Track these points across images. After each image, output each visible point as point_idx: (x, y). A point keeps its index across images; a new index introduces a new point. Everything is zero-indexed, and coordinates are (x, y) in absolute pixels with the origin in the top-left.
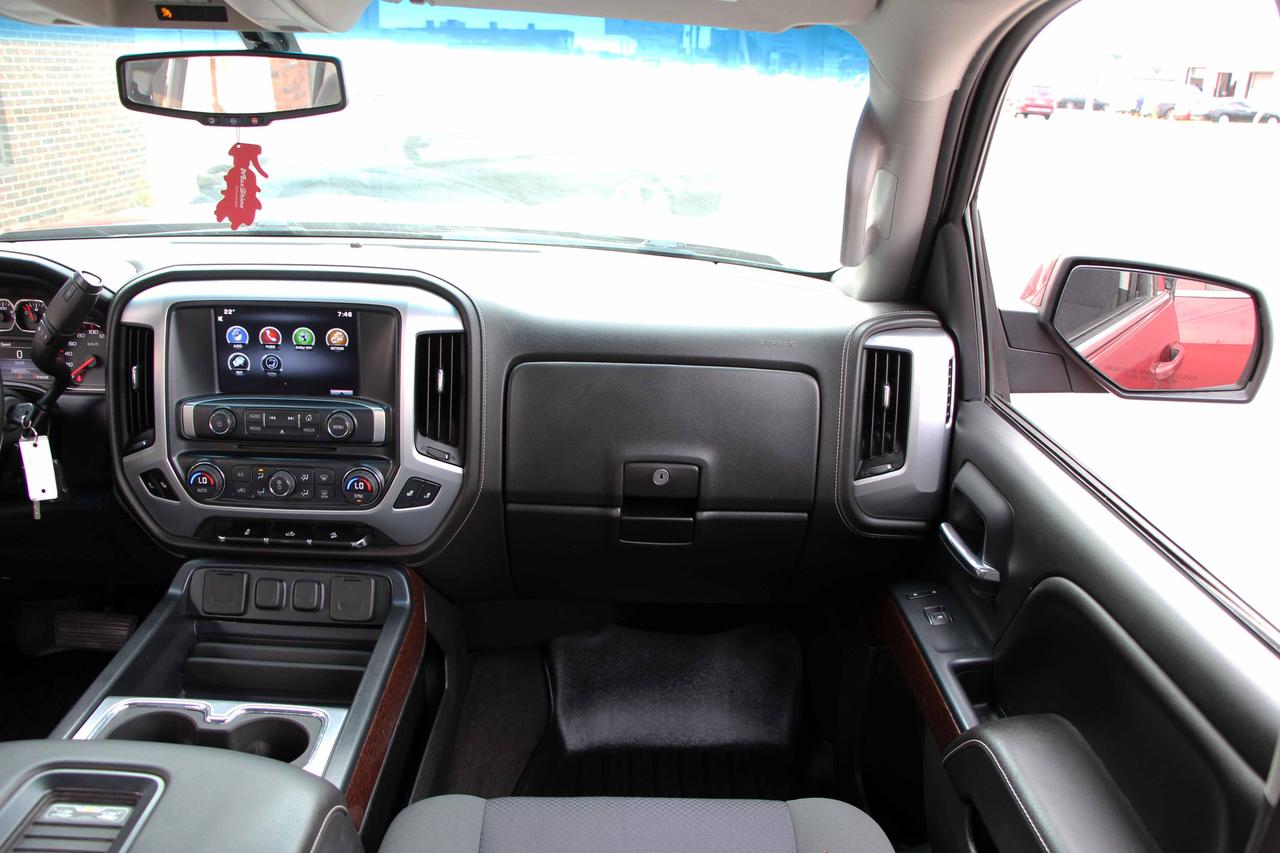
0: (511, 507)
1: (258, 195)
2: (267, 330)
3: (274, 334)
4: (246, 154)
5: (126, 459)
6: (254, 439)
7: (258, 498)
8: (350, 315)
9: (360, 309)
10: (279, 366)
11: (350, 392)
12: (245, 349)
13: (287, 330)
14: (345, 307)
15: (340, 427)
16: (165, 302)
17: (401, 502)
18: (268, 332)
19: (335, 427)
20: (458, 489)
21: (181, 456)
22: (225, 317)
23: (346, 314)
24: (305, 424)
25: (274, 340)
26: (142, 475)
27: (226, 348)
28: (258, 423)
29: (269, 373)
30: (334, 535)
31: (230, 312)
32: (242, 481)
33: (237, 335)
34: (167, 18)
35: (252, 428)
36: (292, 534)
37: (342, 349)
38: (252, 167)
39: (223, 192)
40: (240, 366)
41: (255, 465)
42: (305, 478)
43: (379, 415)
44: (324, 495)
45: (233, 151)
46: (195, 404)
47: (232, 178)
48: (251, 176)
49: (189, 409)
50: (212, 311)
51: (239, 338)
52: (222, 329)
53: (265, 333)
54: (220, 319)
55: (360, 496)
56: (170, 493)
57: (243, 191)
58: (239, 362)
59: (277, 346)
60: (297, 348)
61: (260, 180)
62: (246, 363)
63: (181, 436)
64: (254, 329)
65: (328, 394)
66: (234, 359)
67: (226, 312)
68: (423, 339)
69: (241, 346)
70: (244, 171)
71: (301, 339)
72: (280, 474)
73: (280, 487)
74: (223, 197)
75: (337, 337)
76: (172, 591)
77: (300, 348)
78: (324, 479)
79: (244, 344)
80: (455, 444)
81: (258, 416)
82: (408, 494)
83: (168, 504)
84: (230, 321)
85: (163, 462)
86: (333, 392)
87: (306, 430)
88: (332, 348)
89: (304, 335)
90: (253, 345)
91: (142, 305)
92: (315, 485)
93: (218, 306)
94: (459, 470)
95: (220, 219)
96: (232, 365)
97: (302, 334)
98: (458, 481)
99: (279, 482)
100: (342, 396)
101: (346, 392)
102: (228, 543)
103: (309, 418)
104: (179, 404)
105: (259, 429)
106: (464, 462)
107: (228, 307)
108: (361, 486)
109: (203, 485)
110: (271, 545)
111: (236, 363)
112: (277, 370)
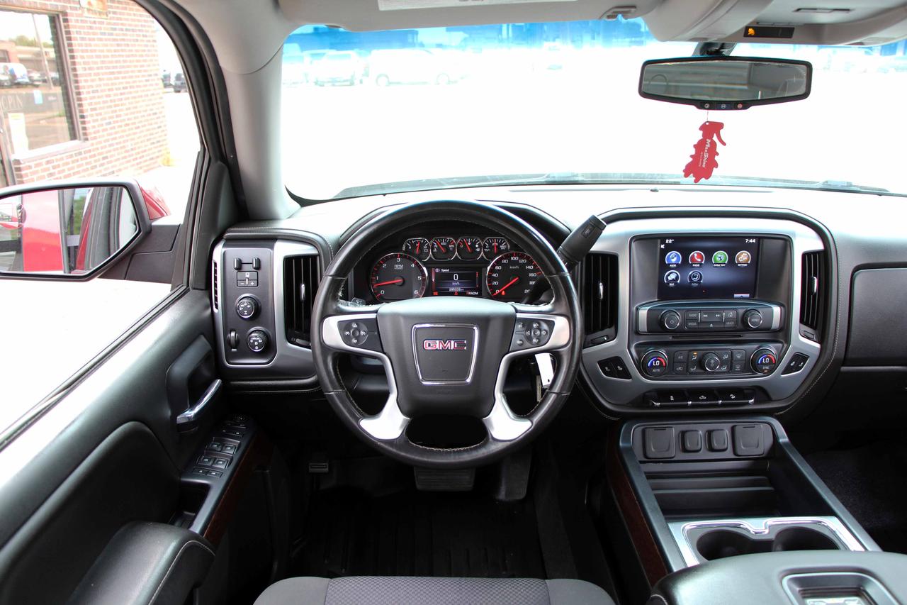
0: (844, 369)
1: (717, 158)
2: (695, 254)
4: (711, 129)
5: (585, 351)
6: (693, 331)
7: (691, 373)
8: (754, 241)
9: (761, 238)
10: (701, 279)
11: (748, 295)
12: (678, 267)
13: (709, 253)
14: (750, 236)
15: (756, 320)
16: (626, 235)
17: (788, 369)
18: (696, 255)
19: (753, 320)
20: (817, 357)
21: (636, 346)
22: (667, 245)
23: (751, 241)
24: (728, 319)
25: (699, 260)
26: (599, 362)
27: (664, 267)
28: (695, 320)
29: (693, 284)
30: (733, 397)
31: (670, 241)
32: (681, 362)
33: (674, 257)
34: (751, 36)
35: (690, 324)
36: (703, 397)
37: (746, 265)
38: (715, 138)
39: (692, 156)
40: (673, 280)
41: (690, 351)
42: (726, 357)
43: (777, 310)
44: (738, 368)
45: (703, 128)
46: (648, 308)
47: (699, 146)
48: (713, 145)
49: (643, 313)
50: (659, 241)
51: (674, 260)
52: (664, 253)
53: (693, 255)
54: (663, 246)
55: (767, 368)
56: (626, 374)
57: (706, 155)
58: (672, 277)
59: (701, 264)
60: (715, 265)
61: (719, 147)
62: (677, 277)
63: (637, 333)
64: (685, 253)
65: (733, 298)
66: (669, 275)
67: (667, 241)
68: (806, 256)
69: (675, 265)
70: (709, 141)
71: (718, 259)
72: (710, 355)
73: (712, 365)
74: (691, 160)
75: (743, 257)
76: (621, 444)
77: (717, 265)
78: (739, 357)
79: (677, 264)
80: (816, 328)
81: (695, 315)
82: (792, 365)
83: (620, 382)
84: (669, 248)
85: (623, 352)
86: (736, 295)
87: (728, 323)
88: (739, 265)
89: (720, 256)
90: (684, 265)
91: (609, 238)
92: (731, 362)
93: (662, 237)
94: (818, 346)
95: (686, 175)
96: (667, 279)
97: (719, 256)
98: (817, 353)
99: (712, 361)
100: (742, 298)
101: (744, 295)
102: (661, 407)
103: (731, 314)
104: (637, 309)
105: (695, 324)
106: (821, 340)
107: (669, 238)
108: (767, 360)
109: (656, 367)
110: (692, 406)
111: (670, 278)
112: (699, 282)
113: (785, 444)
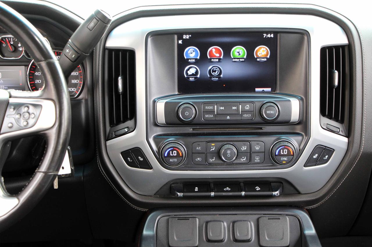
2: (213, 49)
3: (218, 51)
5: (109, 143)
6: (209, 123)
7: (210, 164)
8: (272, 36)
9: (277, 32)
10: (220, 74)
11: (269, 89)
12: (197, 62)
13: (227, 48)
14: (268, 31)
15: (272, 112)
16: (143, 31)
17: (310, 162)
18: (214, 50)
19: (268, 112)
21: (155, 139)
22: (184, 41)
23: (269, 36)
24: (244, 112)
25: (218, 55)
26: (122, 153)
27: (183, 62)
28: (212, 112)
29: (213, 79)
30: (258, 188)
31: (188, 37)
32: (199, 153)
33: (192, 53)
35: (207, 116)
36: (228, 189)
37: (265, 60)
40: (193, 75)
41: (209, 142)
42: (244, 148)
43: (295, 103)
44: (257, 159)
46: (165, 101)
49: (161, 107)
50: (176, 37)
51: (192, 55)
52: (181, 49)
53: (211, 51)
54: (180, 42)
55: (285, 159)
56: (146, 165)
58: (192, 71)
59: (220, 59)
60: (234, 60)
62: (197, 72)
63: (156, 125)
64: (203, 48)
65: (254, 91)
66: (188, 70)
67: (184, 37)
69: (194, 60)
71: (236, 54)
72: (227, 146)
73: (229, 155)
75: (262, 52)
76: (145, 232)
77: (236, 60)
78: (257, 148)
79: (196, 59)
80: (342, 122)
81: (211, 108)
82: (314, 157)
83: (142, 172)
84: (187, 44)
85: (142, 142)
86: (257, 90)
87: (245, 115)
88: (258, 60)
90: (203, 60)
92: (250, 153)
93: (180, 33)
94: (346, 140)
96: (187, 74)
97: (238, 51)
98: (345, 147)
99: (229, 152)
100: (263, 92)
101: (266, 89)
102: (184, 198)
103: (247, 107)
104: (154, 102)
105: (212, 116)
106: (349, 134)
107: (186, 34)
108: (285, 152)
109: (173, 157)
110: (215, 197)
111: (190, 73)
112: (219, 76)
113: (311, 236)
